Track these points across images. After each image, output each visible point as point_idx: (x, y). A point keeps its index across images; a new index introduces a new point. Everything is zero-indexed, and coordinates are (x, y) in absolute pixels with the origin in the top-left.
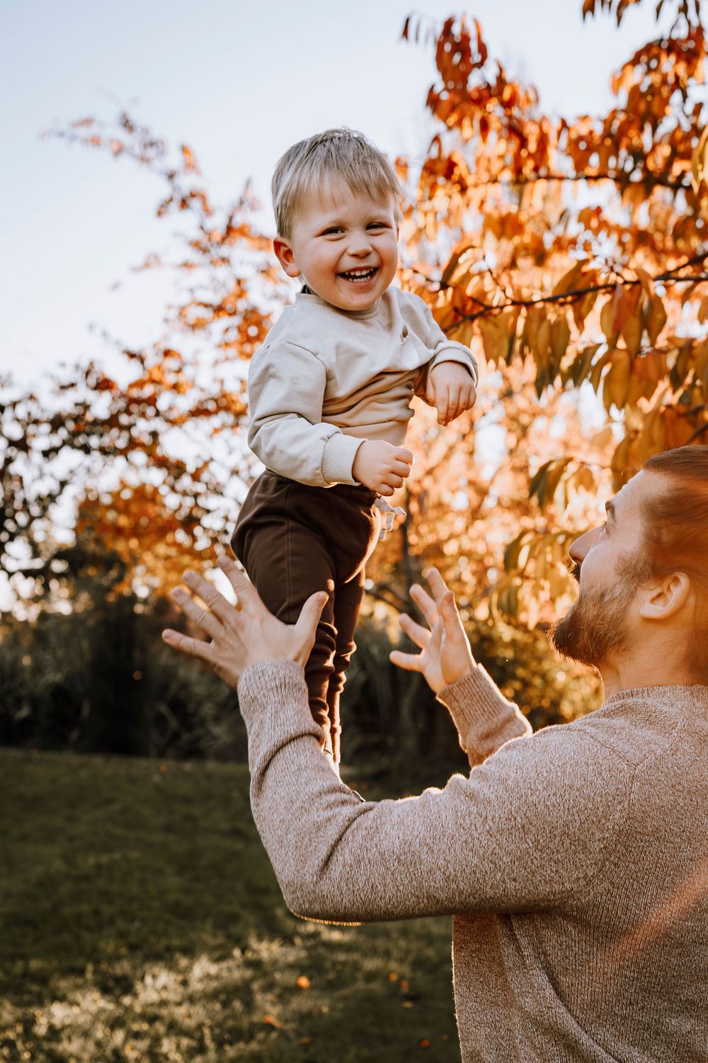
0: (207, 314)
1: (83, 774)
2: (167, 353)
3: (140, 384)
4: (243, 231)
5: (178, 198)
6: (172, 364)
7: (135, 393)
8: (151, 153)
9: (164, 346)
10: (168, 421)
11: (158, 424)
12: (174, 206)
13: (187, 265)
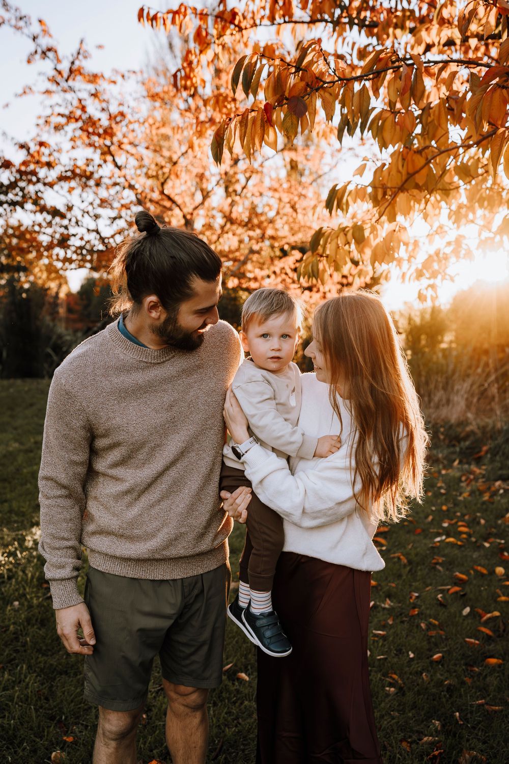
0: (63, 120)
1: (11, 390)
2: (42, 144)
3: (25, 163)
4: (79, 71)
5: (39, 51)
6: (45, 151)
7: (23, 168)
8: (21, 23)
9: (39, 139)
10: (45, 184)
11: (40, 186)
12: (38, 57)
13: (48, 92)
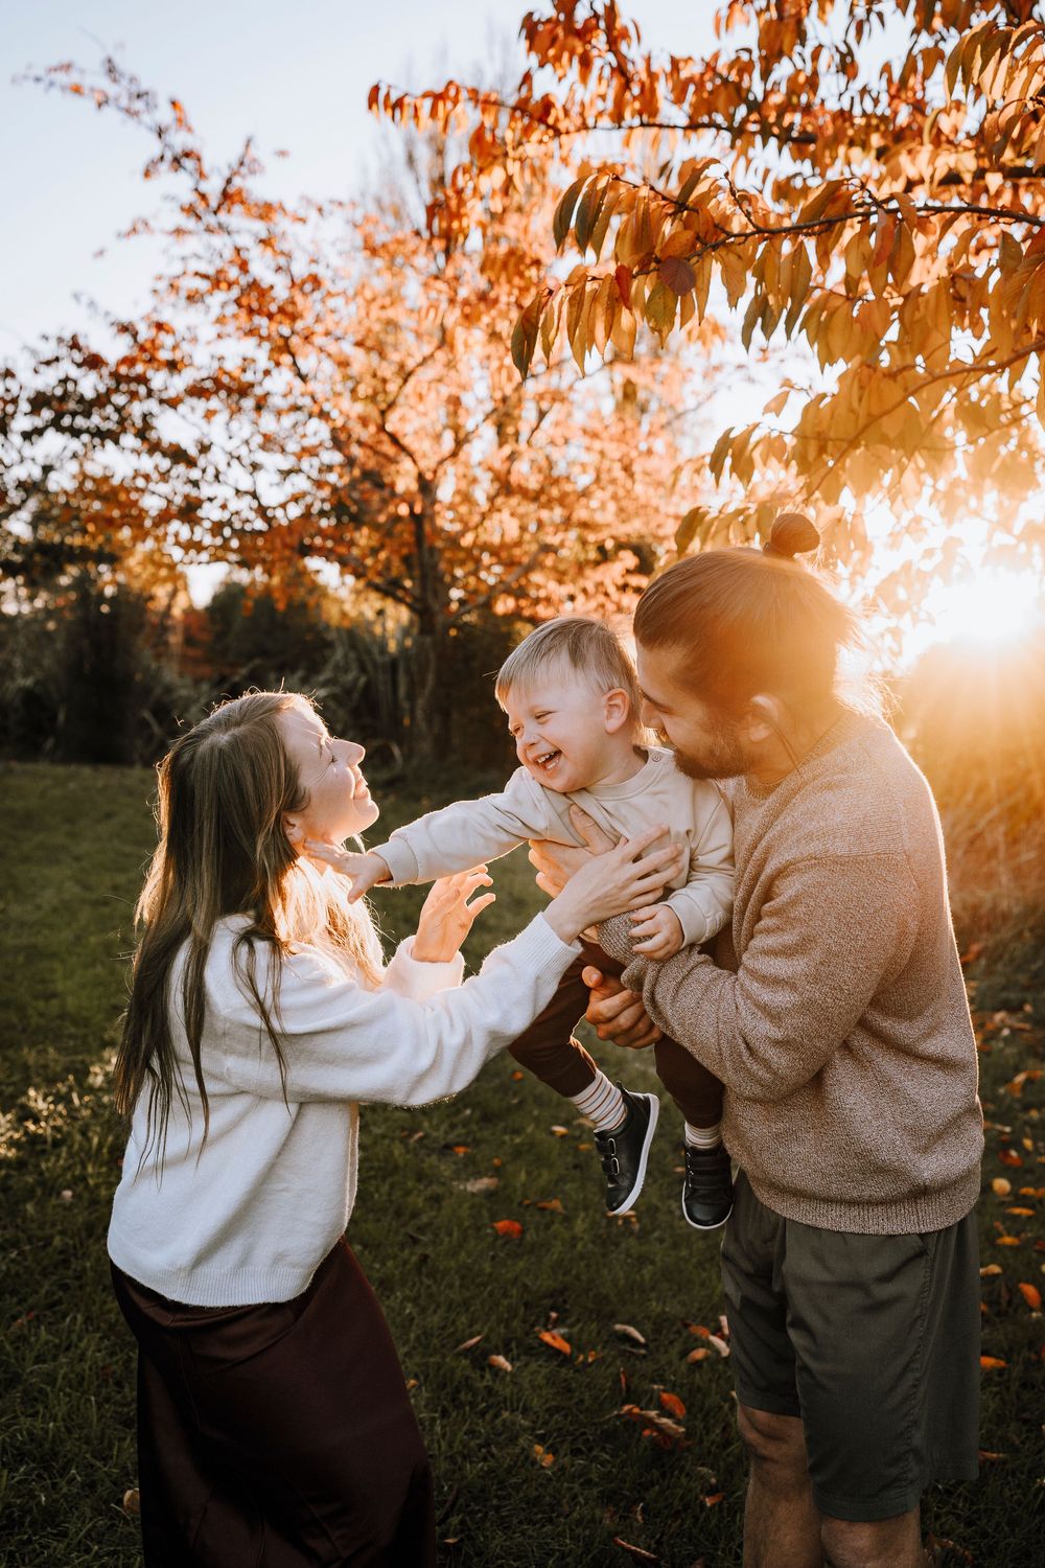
0: (204, 285)
1: (72, 786)
2: (160, 326)
3: (129, 361)
4: (240, 197)
5: (169, 156)
6: (167, 340)
7: (123, 370)
8: (139, 105)
9: (156, 317)
10: (162, 401)
11: (152, 405)
12: (164, 167)
13: (179, 232)
